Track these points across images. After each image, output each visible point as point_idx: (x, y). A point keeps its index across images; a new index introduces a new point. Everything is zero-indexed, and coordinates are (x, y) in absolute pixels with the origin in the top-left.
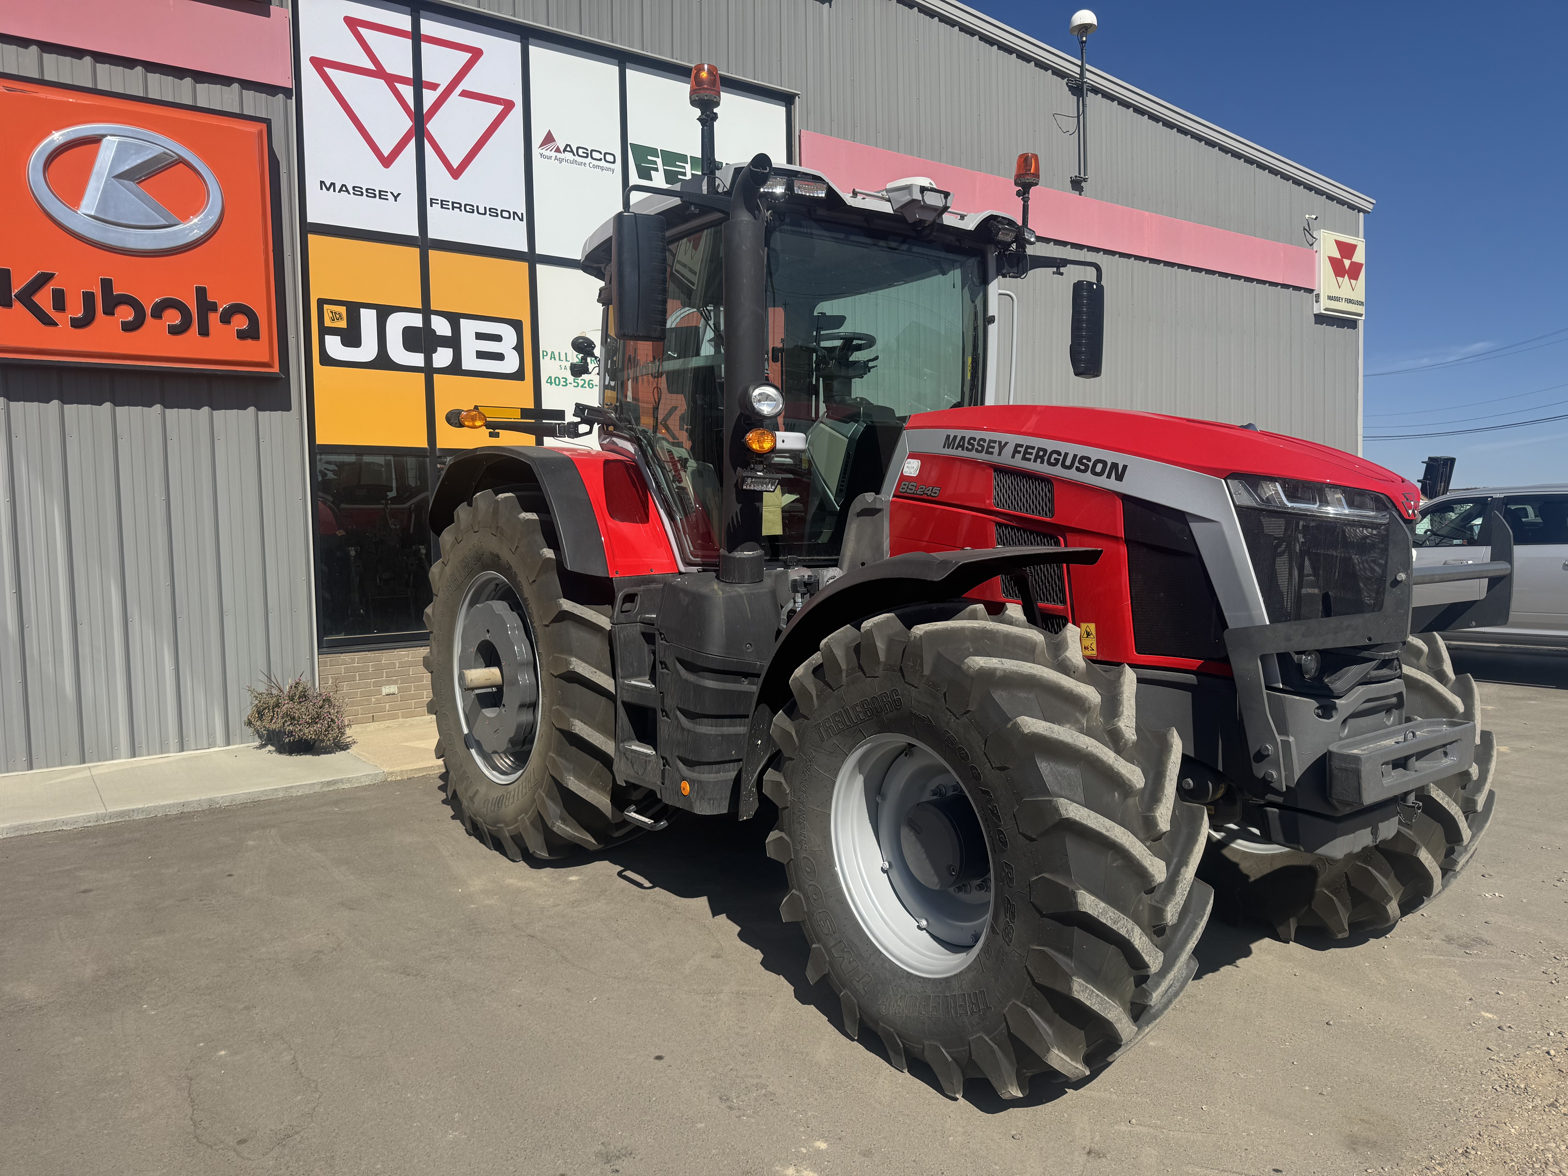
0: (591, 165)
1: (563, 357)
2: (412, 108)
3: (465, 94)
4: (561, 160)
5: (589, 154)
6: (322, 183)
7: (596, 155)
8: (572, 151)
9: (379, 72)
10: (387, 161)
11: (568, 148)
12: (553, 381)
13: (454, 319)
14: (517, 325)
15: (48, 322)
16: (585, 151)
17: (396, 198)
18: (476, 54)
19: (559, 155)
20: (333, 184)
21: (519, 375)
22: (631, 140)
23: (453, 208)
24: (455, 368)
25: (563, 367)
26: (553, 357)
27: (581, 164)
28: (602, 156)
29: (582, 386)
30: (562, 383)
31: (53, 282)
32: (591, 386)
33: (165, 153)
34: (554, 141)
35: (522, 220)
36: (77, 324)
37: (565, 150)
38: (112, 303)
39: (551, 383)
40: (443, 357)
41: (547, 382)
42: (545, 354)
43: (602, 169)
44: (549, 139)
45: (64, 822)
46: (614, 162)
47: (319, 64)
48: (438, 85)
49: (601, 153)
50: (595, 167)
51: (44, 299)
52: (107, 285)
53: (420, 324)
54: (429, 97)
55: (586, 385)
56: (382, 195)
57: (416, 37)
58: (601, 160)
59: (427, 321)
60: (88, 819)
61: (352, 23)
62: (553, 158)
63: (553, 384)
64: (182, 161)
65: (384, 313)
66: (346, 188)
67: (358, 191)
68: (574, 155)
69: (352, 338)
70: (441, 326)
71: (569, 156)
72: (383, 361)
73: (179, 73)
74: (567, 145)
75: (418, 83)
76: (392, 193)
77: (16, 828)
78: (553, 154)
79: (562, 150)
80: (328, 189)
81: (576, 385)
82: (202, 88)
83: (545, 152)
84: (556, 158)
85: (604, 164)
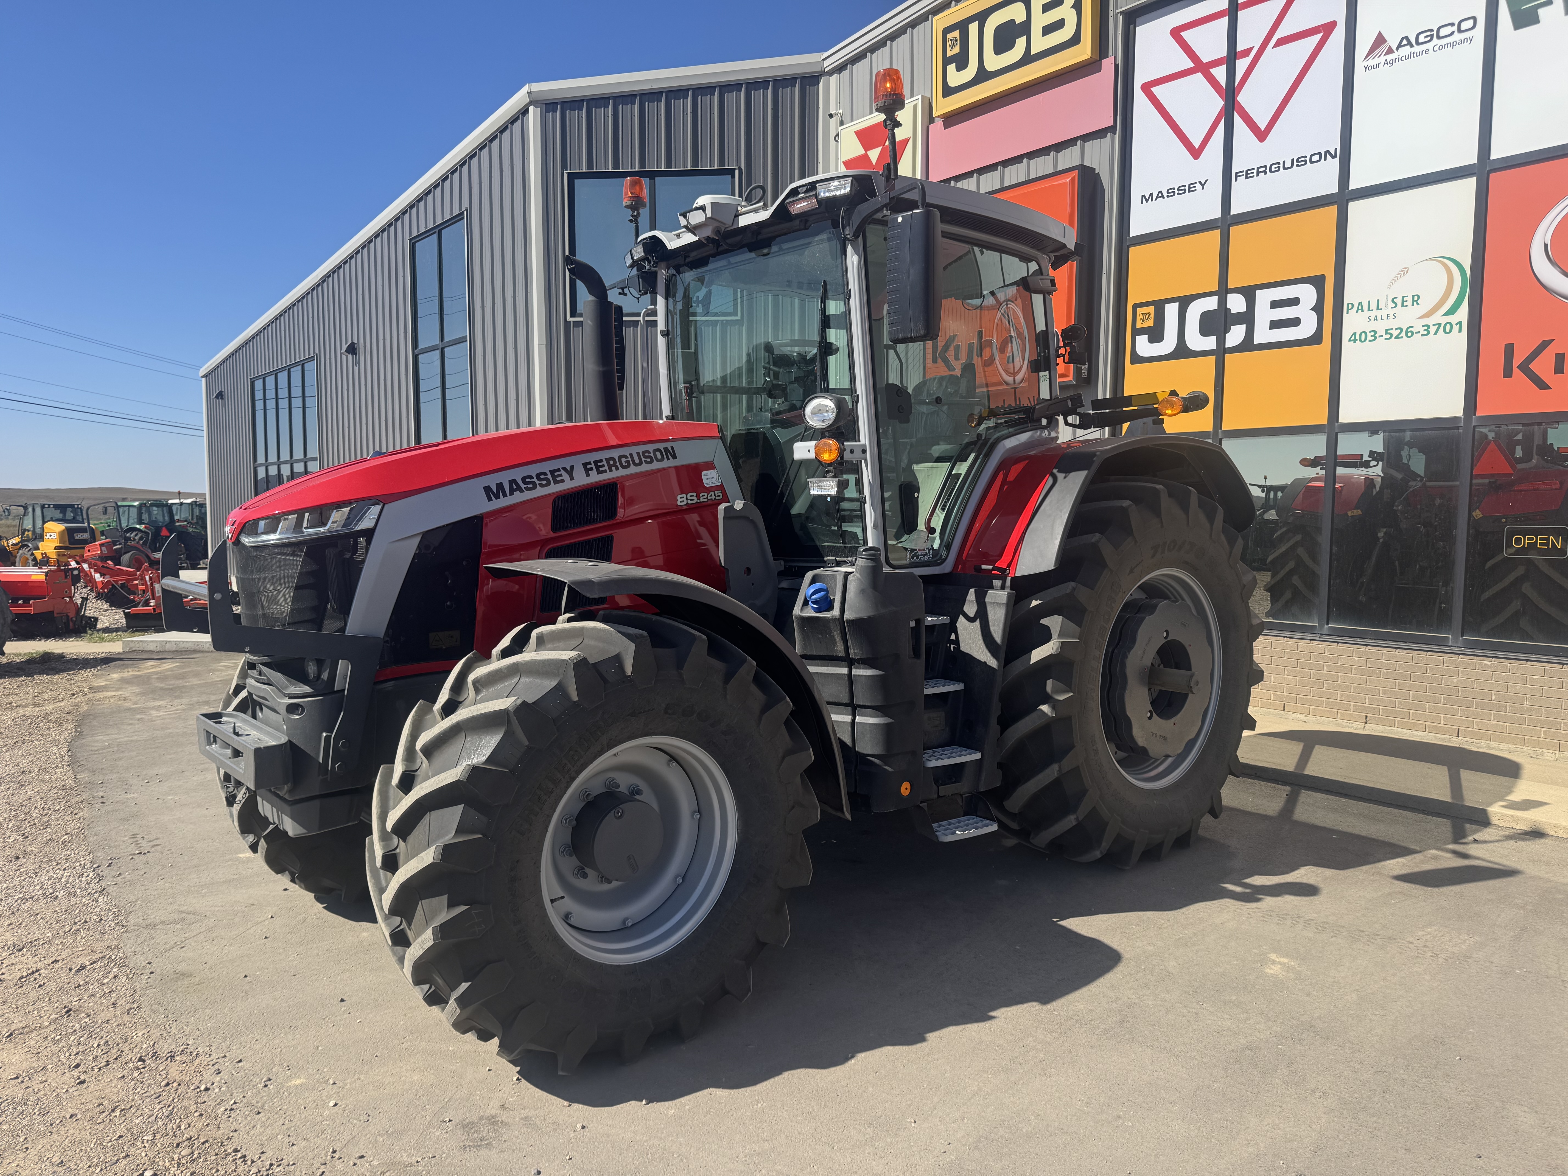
0: (1436, 48)
1: (1373, 306)
2: (1225, 86)
3: (1281, 42)
4: (1393, 62)
5: (1433, 34)
6: (1143, 196)
7: (1443, 32)
8: (1410, 44)
9: (1197, 67)
11: (1405, 42)
12: (1357, 338)
13: (1249, 293)
14: (1318, 282)
16: (1428, 33)
17: (1203, 185)
19: (1390, 57)
20: (1152, 194)
21: (1316, 339)
23: (1258, 173)
24: (1248, 345)
25: (1372, 318)
26: (1360, 308)
27: (1421, 54)
28: (1454, 28)
29: (1397, 337)
30: (1369, 338)
32: (1409, 334)
34: (1386, 41)
35: (1334, 157)
37: (1400, 46)
39: (1355, 341)
40: (1236, 335)
41: (1350, 340)
42: (1350, 306)
43: (1454, 44)
44: (1380, 40)
46: (1474, 27)
47: (1148, 88)
48: (1252, 48)
49: (1452, 24)
50: (1441, 47)
53: (1216, 307)
54: (1242, 65)
55: (1403, 334)
56: (1191, 188)
57: (1233, 10)
58: (1453, 33)
59: (1223, 302)
61: (1177, 32)
62: (1382, 65)
63: (1358, 342)
65: (1184, 302)
66: (1162, 194)
67: (1171, 192)
68: (1412, 46)
69: (1156, 334)
70: (1236, 304)
71: (1406, 50)
72: (1182, 351)
73: (1044, 151)
74: (1403, 39)
75: (1232, 58)
76: (1200, 182)
78: (1383, 59)
79: (1395, 48)
80: (1147, 201)
81: (1388, 336)
83: (1371, 62)
84: (1386, 62)
85: (1457, 37)
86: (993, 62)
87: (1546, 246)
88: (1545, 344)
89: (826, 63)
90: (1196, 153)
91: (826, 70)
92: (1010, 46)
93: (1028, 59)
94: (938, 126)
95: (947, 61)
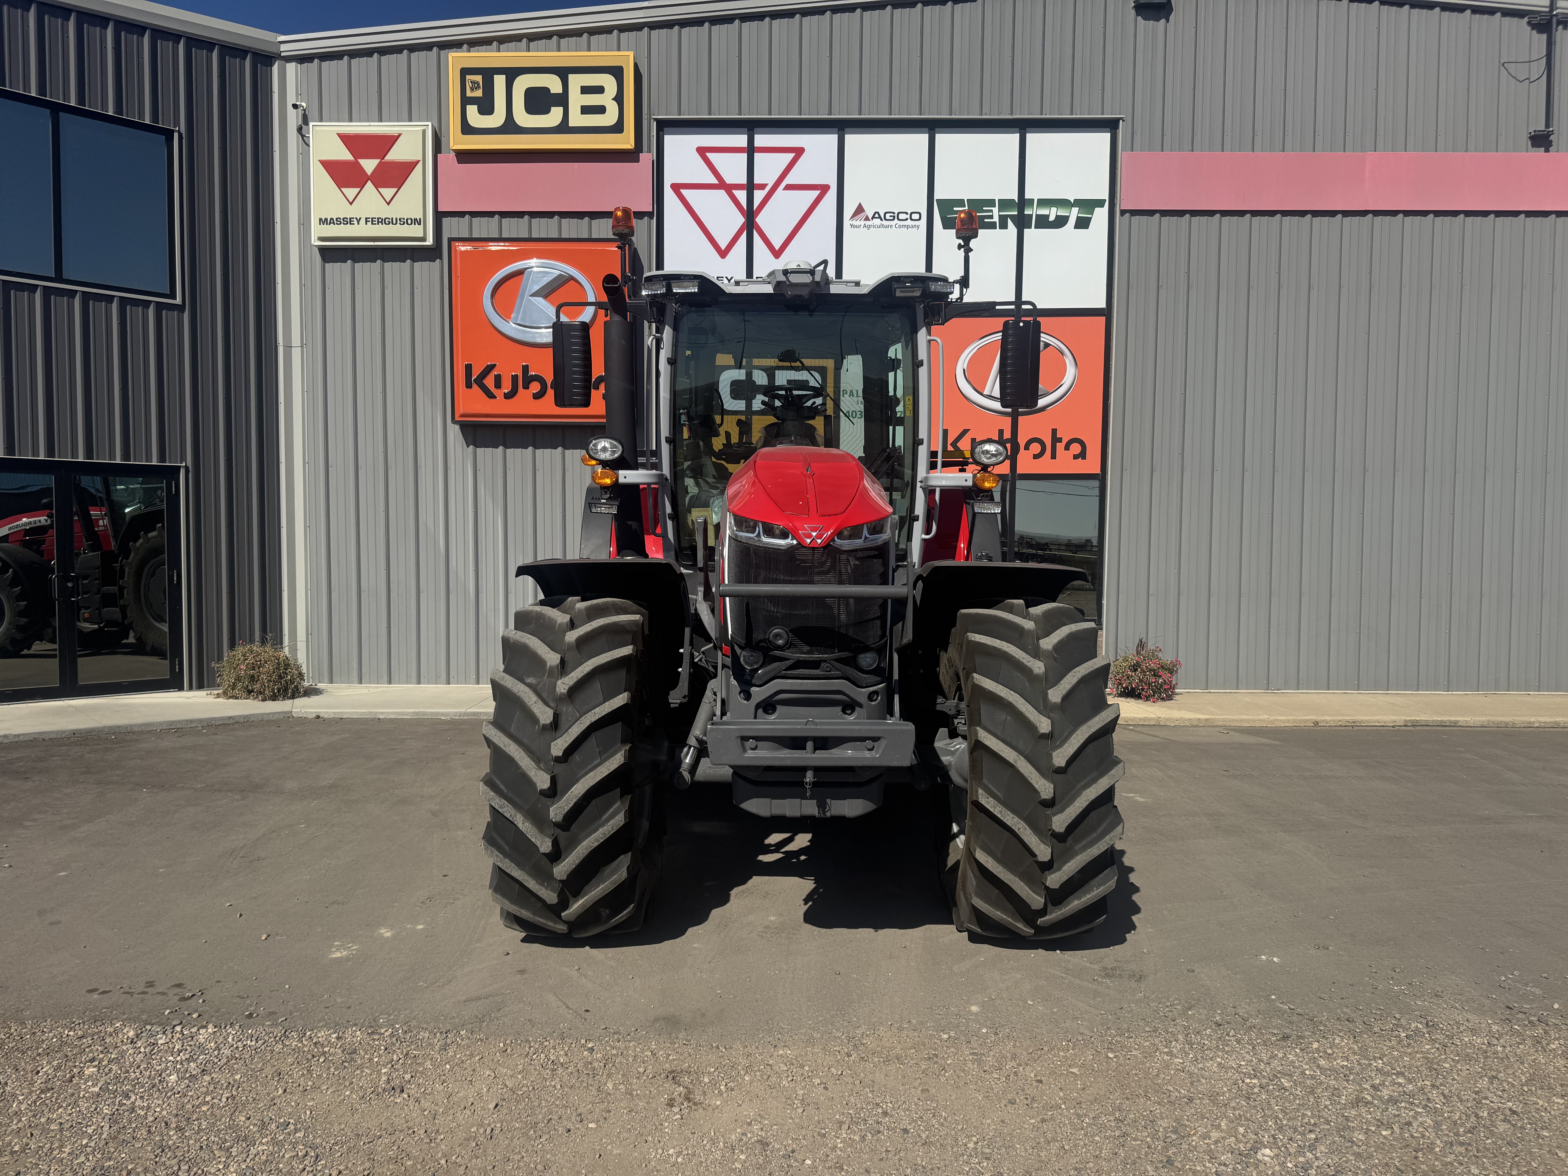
0: (897, 226)
2: (745, 207)
3: (789, 187)
4: (869, 227)
5: (895, 216)
7: (902, 216)
8: (880, 217)
9: (722, 185)
10: (723, 253)
12: (850, 414)
13: (770, 371)
14: (823, 371)
15: (491, 396)
16: (892, 214)
18: (799, 152)
19: (867, 223)
22: (937, 196)
26: (851, 394)
27: (887, 227)
28: (908, 216)
30: (858, 416)
31: (495, 369)
33: (561, 274)
34: (864, 211)
36: (508, 396)
37: (873, 217)
38: (528, 380)
40: (759, 402)
41: (843, 416)
42: (843, 392)
43: (908, 227)
44: (860, 210)
45: (443, 714)
46: (920, 219)
47: (676, 188)
48: (766, 185)
49: (907, 213)
50: (900, 227)
51: (489, 382)
52: (526, 369)
53: (743, 377)
54: (759, 196)
57: (751, 150)
58: (907, 219)
59: (749, 375)
60: (455, 714)
61: (702, 151)
62: (862, 227)
63: (851, 417)
64: (572, 278)
68: (882, 220)
70: (760, 378)
71: (877, 222)
73: (579, 215)
74: (875, 213)
75: (751, 187)
76: (727, 278)
77: (417, 713)
78: (862, 223)
79: (870, 218)
82: (595, 223)
83: (854, 223)
84: (865, 226)
85: (909, 222)
86: (522, 118)
87: (964, 370)
88: (965, 432)
89: (283, 47)
90: (723, 254)
91: (283, 54)
92: (545, 111)
93: (564, 128)
94: (447, 159)
95: (465, 101)
